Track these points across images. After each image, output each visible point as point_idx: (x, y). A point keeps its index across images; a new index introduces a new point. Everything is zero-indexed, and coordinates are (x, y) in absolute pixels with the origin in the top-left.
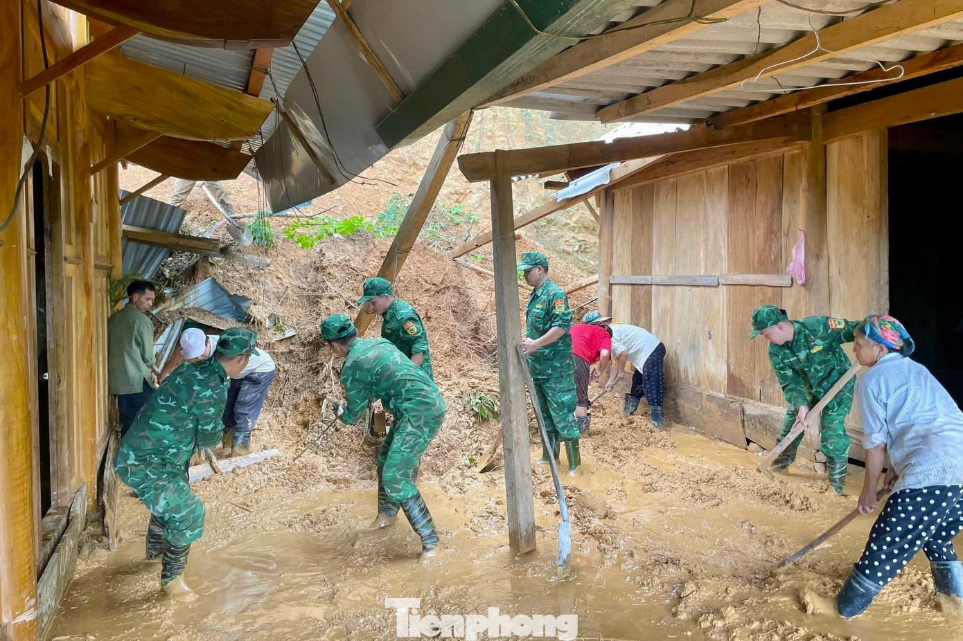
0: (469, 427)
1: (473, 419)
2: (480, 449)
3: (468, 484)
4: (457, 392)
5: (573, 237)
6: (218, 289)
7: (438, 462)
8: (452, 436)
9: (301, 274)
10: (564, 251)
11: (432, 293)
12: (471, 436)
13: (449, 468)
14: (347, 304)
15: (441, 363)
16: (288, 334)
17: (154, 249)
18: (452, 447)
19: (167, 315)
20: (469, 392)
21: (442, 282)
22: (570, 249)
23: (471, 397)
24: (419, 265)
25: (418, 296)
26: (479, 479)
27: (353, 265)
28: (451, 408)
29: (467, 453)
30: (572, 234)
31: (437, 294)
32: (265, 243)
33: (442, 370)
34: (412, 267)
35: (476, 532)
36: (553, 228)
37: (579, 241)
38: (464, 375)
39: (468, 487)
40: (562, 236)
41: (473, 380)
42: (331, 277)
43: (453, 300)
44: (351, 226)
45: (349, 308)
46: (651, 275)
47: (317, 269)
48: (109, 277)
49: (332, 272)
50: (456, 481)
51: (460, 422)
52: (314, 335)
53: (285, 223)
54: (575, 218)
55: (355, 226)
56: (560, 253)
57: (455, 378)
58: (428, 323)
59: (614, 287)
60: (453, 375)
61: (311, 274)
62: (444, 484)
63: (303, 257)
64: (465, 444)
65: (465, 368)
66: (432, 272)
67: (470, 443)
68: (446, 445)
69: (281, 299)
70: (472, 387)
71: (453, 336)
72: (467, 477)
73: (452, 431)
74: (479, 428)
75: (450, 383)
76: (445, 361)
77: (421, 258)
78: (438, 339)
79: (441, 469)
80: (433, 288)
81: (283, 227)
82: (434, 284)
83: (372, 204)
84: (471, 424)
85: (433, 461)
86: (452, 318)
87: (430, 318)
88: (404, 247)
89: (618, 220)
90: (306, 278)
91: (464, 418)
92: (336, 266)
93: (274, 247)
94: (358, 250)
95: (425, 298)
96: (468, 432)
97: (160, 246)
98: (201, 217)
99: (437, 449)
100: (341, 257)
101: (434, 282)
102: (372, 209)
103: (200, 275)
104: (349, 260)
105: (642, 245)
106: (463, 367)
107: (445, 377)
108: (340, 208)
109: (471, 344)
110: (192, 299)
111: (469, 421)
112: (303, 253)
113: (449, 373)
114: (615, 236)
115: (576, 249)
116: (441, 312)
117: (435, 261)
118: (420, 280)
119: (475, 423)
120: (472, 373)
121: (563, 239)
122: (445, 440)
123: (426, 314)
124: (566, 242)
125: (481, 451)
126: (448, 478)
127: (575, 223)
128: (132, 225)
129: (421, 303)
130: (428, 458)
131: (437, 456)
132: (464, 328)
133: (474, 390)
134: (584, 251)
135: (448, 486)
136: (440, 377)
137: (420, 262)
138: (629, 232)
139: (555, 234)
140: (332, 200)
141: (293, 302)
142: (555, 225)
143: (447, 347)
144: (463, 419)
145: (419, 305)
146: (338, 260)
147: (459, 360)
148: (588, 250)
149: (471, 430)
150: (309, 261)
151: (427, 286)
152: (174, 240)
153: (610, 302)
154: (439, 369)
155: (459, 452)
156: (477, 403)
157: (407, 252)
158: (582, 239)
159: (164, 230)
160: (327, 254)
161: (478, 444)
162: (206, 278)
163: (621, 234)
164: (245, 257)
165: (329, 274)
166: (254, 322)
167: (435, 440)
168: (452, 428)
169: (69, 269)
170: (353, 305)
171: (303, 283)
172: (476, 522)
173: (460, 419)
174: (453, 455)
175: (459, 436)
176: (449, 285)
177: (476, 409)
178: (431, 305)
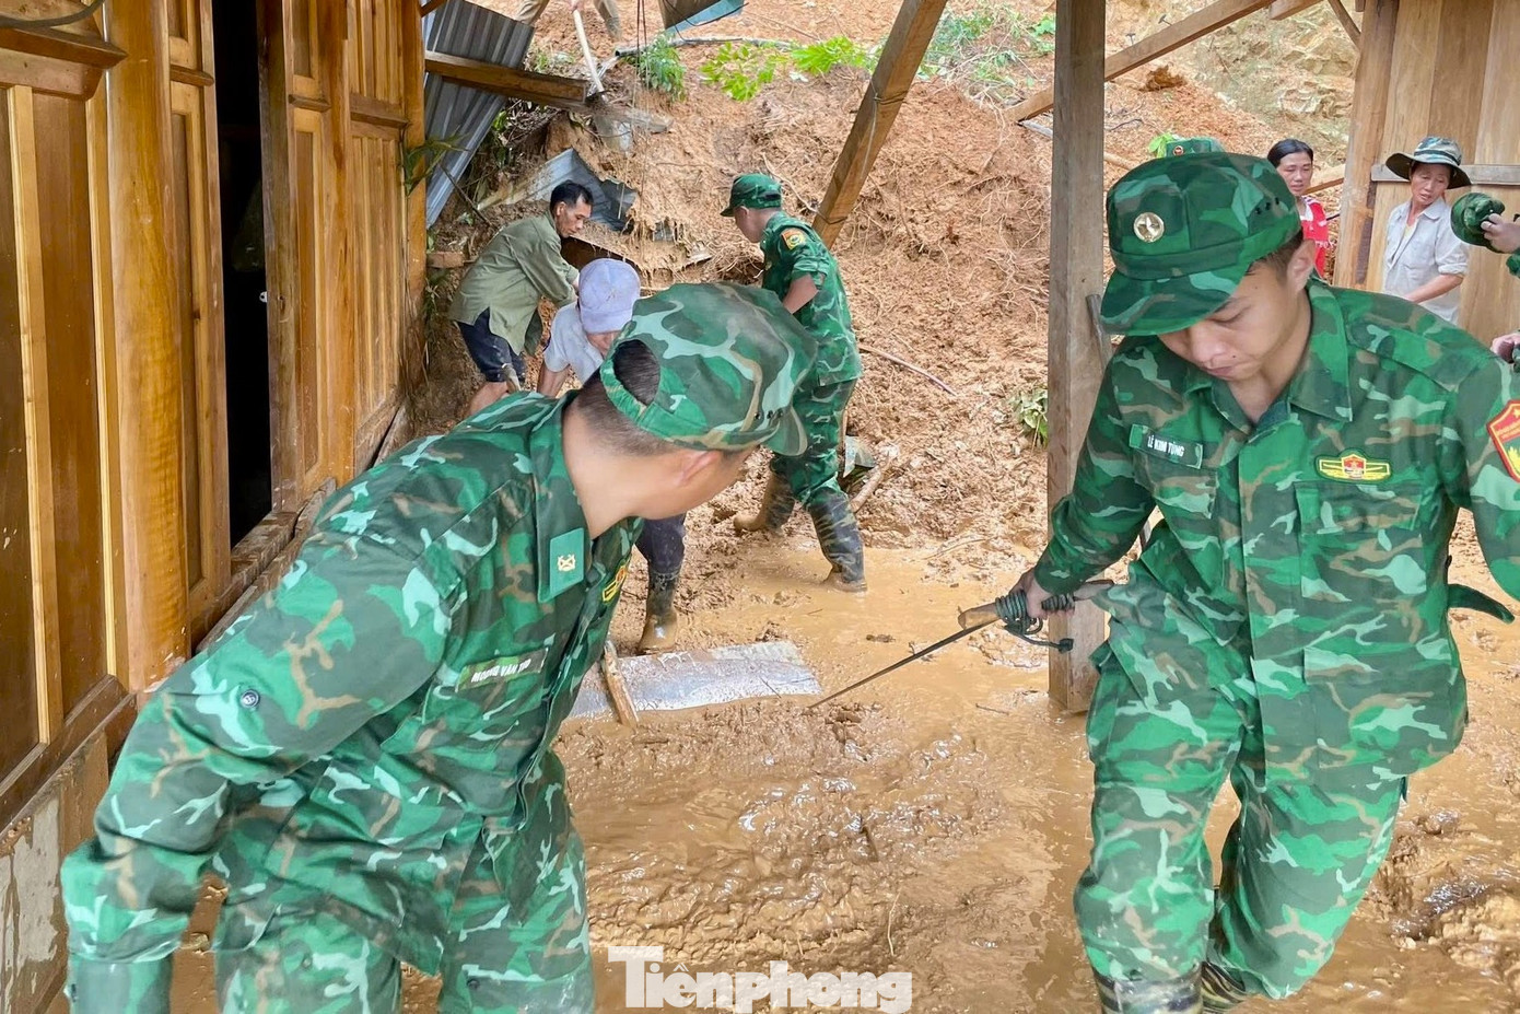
0: (1012, 455)
1: (1023, 441)
2: (1031, 500)
3: (995, 564)
4: (995, 386)
5: (1306, 83)
6: (583, 171)
7: (941, 514)
8: (976, 469)
9: (728, 147)
10: (1282, 113)
11: (967, 189)
12: (1016, 473)
13: (962, 527)
14: (800, 205)
15: (970, 328)
16: (696, 258)
17: (483, 96)
18: (973, 490)
19: (499, 211)
20: (1018, 387)
21: (987, 169)
22: (1297, 109)
23: (1023, 398)
24: (945, 133)
25: (936, 195)
26: (1018, 557)
27: (819, 132)
28: (980, 415)
29: (1002, 505)
30: (1306, 76)
31: (976, 192)
32: (664, 88)
33: (971, 340)
34: (930, 137)
35: (987, 655)
36: (1262, 64)
37: (1321, 92)
38: (1016, 354)
39: (995, 569)
40: (1282, 81)
41: (1033, 365)
42: (778, 154)
43: (1008, 205)
44: (825, 58)
45: (803, 212)
46: (1472, 163)
47: (755, 139)
48: (401, 140)
49: (779, 144)
50: (971, 555)
51: (996, 444)
52: (736, 260)
53: (707, 53)
54: (1316, 42)
55: (830, 57)
56: (1275, 117)
57: (995, 358)
58: (953, 247)
59: (1380, 189)
60: (993, 352)
61: (746, 147)
62: (948, 556)
63: (731, 115)
64: (1001, 487)
65: (1020, 340)
66: (970, 147)
67: (1010, 485)
68: (962, 485)
69: (690, 194)
70: (1028, 380)
71: (1002, 276)
72: (994, 549)
73: (978, 459)
74: (1034, 458)
75: (984, 367)
76: (981, 323)
77: (949, 120)
78: (971, 280)
79: (946, 528)
80: (969, 178)
81: (703, 59)
82: (971, 172)
83: (877, 15)
84: (1018, 450)
85: (932, 512)
86: (1003, 240)
87: (957, 238)
88: (892, 90)
89: (1406, 38)
90: (736, 155)
91: (1005, 436)
92: (789, 134)
93: (683, 96)
94: (834, 103)
95: (951, 199)
96: (1010, 464)
97: (492, 90)
98: (565, 41)
99: (941, 489)
100: (798, 117)
101: (973, 168)
102: (875, 25)
103: (555, 143)
104: (812, 123)
105: (1457, 95)
106: (1015, 338)
107: (978, 354)
108: (813, 23)
109: (1041, 295)
110: (540, 187)
111: (1014, 443)
112: (734, 108)
113: (985, 347)
114: (1394, 75)
115: (1311, 109)
116: (980, 228)
117: (979, 126)
118: (943, 162)
119: (1028, 448)
120: (1033, 352)
121: (1283, 87)
122: (961, 475)
123: (950, 229)
124: (1290, 92)
125: (1032, 504)
126: (957, 545)
127: (1317, 51)
128: (449, 53)
129: (941, 208)
130: (923, 505)
131: (939, 501)
132: (1028, 262)
133: (1031, 385)
134: (1332, 114)
135: (954, 561)
136: (967, 354)
137: (948, 127)
138: (1429, 64)
139: (1265, 76)
140: (797, 8)
141: (709, 199)
142: (1267, 57)
143: (986, 297)
144: (1001, 439)
145: (938, 213)
146: (792, 121)
147: (1010, 325)
148: (1340, 112)
149: (1017, 462)
150: (743, 123)
151: (957, 176)
152: (513, 81)
153: (1369, 222)
154: (964, 338)
155: (986, 501)
156: (1034, 411)
157: (899, 99)
158: (1329, 87)
159: (499, 63)
160: (773, 110)
161: (1028, 489)
162: (564, 150)
163: (1410, 72)
164: (627, 113)
165: (775, 148)
166: (639, 233)
167: (940, 473)
168: (978, 454)
169: (303, 119)
170: (809, 206)
171: (730, 164)
172: (992, 636)
173: (996, 438)
174: (971, 504)
175: (992, 470)
176: (1002, 173)
177: (1030, 423)
178: (961, 213)
